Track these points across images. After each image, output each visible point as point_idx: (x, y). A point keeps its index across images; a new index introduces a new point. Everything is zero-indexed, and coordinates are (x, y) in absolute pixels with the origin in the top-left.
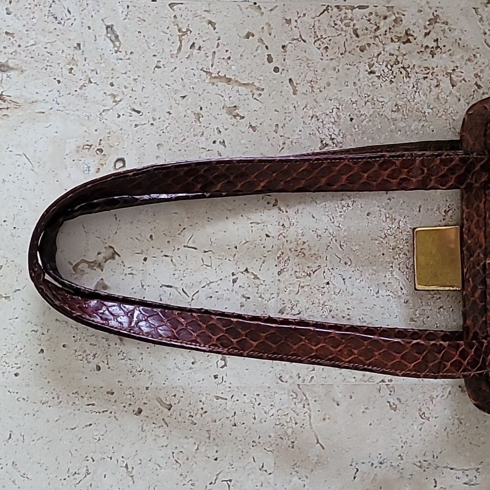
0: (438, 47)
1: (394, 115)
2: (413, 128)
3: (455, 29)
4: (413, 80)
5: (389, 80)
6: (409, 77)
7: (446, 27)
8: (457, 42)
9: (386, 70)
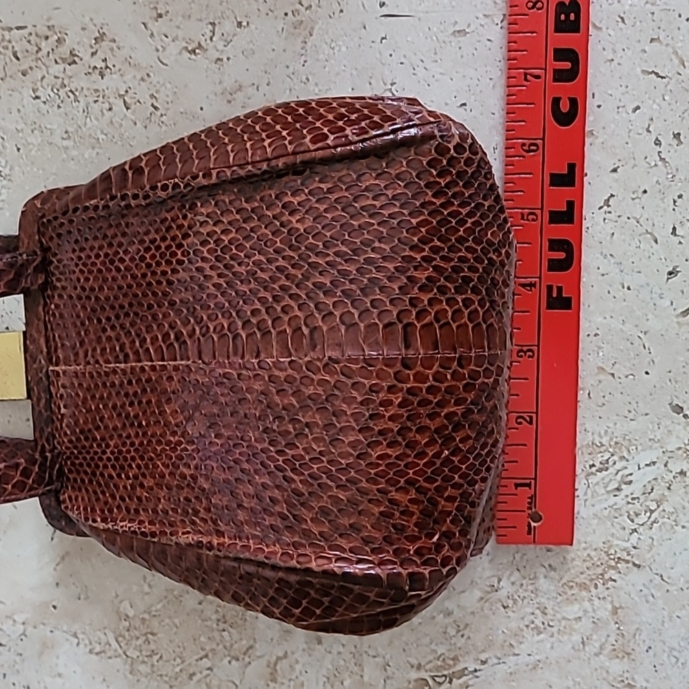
0: (107, 67)
1: (65, 143)
2: (86, 156)
3: (124, 47)
4: (82, 104)
5: (56, 106)
6: (79, 102)
7: (114, 45)
8: (128, 61)
9: (52, 94)
